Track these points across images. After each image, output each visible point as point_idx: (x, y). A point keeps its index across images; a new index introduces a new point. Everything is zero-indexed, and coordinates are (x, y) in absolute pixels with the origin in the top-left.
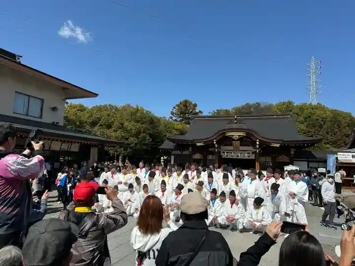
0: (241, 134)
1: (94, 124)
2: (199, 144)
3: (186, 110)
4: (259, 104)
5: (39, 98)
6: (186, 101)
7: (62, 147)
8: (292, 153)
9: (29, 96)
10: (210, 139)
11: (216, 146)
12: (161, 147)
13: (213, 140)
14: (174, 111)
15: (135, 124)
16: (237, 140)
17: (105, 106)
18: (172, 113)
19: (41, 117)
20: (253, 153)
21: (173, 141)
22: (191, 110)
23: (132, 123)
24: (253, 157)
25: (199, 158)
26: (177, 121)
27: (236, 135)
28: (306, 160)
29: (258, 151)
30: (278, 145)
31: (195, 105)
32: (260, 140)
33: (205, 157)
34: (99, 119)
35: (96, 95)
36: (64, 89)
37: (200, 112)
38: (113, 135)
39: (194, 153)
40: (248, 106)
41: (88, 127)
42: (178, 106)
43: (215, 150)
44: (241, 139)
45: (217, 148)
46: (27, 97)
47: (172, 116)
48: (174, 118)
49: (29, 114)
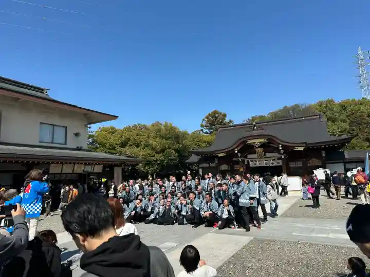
0: (262, 140)
1: (123, 145)
2: (220, 155)
3: (215, 121)
4: (297, 106)
5: (63, 126)
6: (215, 112)
7: (85, 170)
8: (324, 155)
9: (53, 125)
10: (231, 149)
11: (239, 155)
12: (187, 161)
13: (234, 149)
14: (204, 124)
15: (160, 141)
16: (260, 147)
17: (135, 126)
18: (202, 126)
19: (66, 143)
20: (279, 159)
21: (197, 154)
22: (221, 121)
23: (158, 139)
24: (280, 163)
25: (226, 169)
26: (207, 133)
27: (257, 142)
28: (342, 161)
29: (283, 157)
30: (302, 149)
31: (225, 116)
32: (282, 145)
33: (232, 168)
34: (129, 139)
35: (115, 117)
36: (85, 115)
37: (231, 121)
38: (141, 153)
39: (220, 164)
40: (286, 109)
41: (118, 148)
42: (207, 118)
43: (239, 160)
44: (263, 145)
45: (241, 157)
46: (52, 126)
47: (202, 128)
48: (205, 131)
49: (55, 141)
